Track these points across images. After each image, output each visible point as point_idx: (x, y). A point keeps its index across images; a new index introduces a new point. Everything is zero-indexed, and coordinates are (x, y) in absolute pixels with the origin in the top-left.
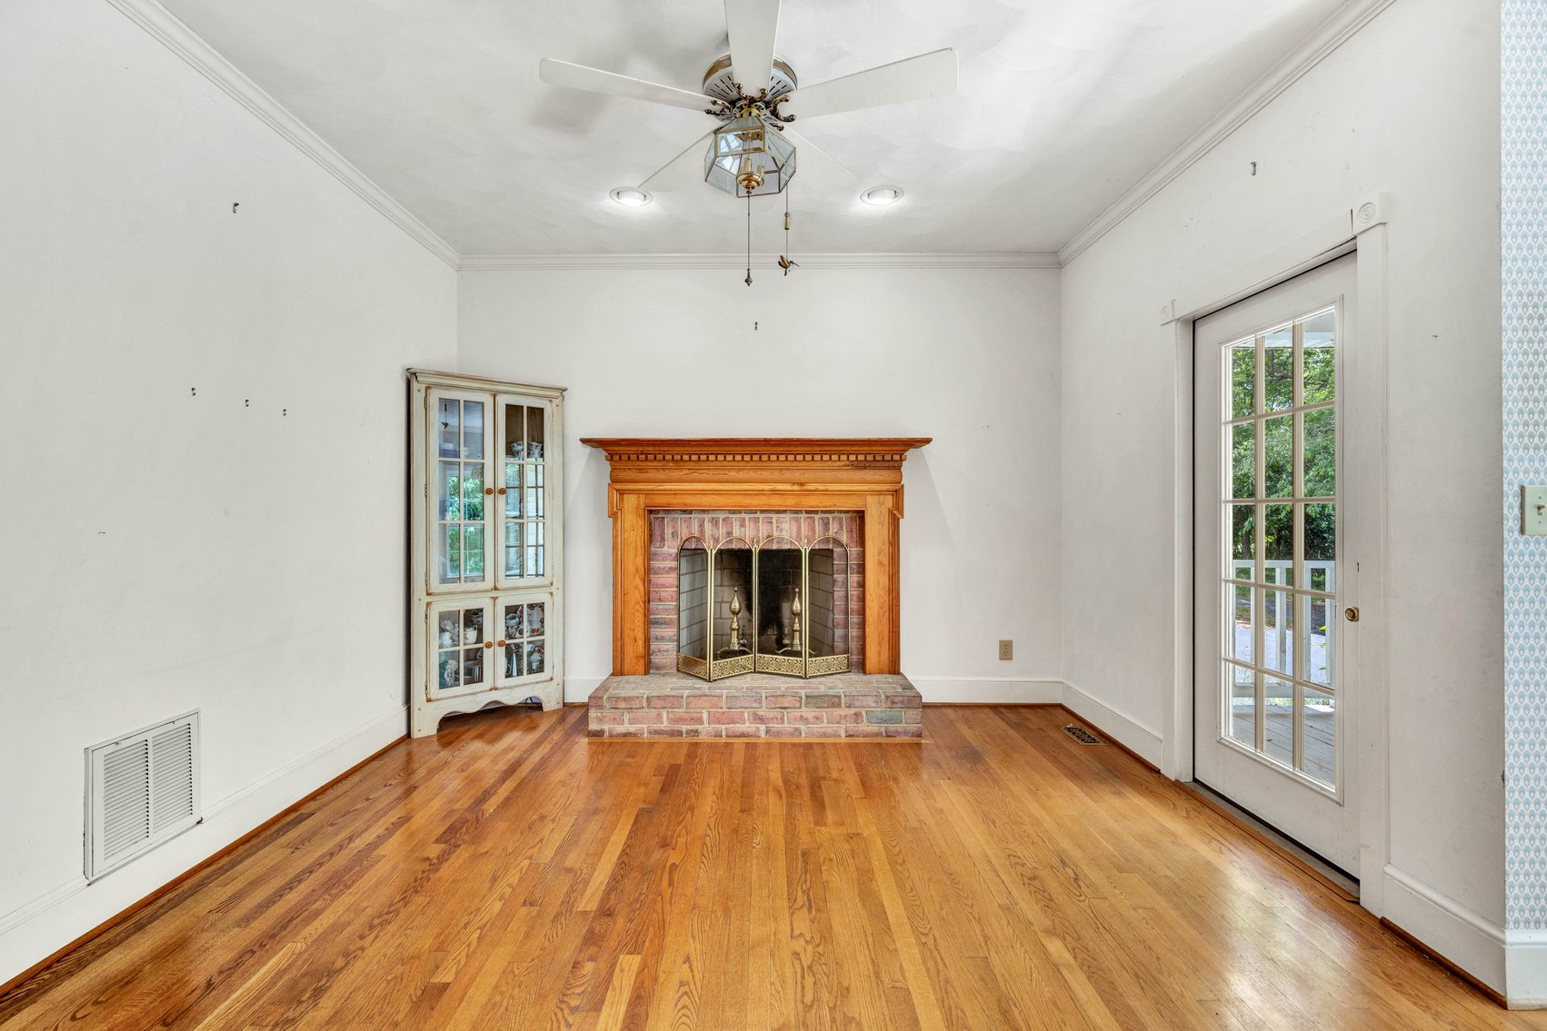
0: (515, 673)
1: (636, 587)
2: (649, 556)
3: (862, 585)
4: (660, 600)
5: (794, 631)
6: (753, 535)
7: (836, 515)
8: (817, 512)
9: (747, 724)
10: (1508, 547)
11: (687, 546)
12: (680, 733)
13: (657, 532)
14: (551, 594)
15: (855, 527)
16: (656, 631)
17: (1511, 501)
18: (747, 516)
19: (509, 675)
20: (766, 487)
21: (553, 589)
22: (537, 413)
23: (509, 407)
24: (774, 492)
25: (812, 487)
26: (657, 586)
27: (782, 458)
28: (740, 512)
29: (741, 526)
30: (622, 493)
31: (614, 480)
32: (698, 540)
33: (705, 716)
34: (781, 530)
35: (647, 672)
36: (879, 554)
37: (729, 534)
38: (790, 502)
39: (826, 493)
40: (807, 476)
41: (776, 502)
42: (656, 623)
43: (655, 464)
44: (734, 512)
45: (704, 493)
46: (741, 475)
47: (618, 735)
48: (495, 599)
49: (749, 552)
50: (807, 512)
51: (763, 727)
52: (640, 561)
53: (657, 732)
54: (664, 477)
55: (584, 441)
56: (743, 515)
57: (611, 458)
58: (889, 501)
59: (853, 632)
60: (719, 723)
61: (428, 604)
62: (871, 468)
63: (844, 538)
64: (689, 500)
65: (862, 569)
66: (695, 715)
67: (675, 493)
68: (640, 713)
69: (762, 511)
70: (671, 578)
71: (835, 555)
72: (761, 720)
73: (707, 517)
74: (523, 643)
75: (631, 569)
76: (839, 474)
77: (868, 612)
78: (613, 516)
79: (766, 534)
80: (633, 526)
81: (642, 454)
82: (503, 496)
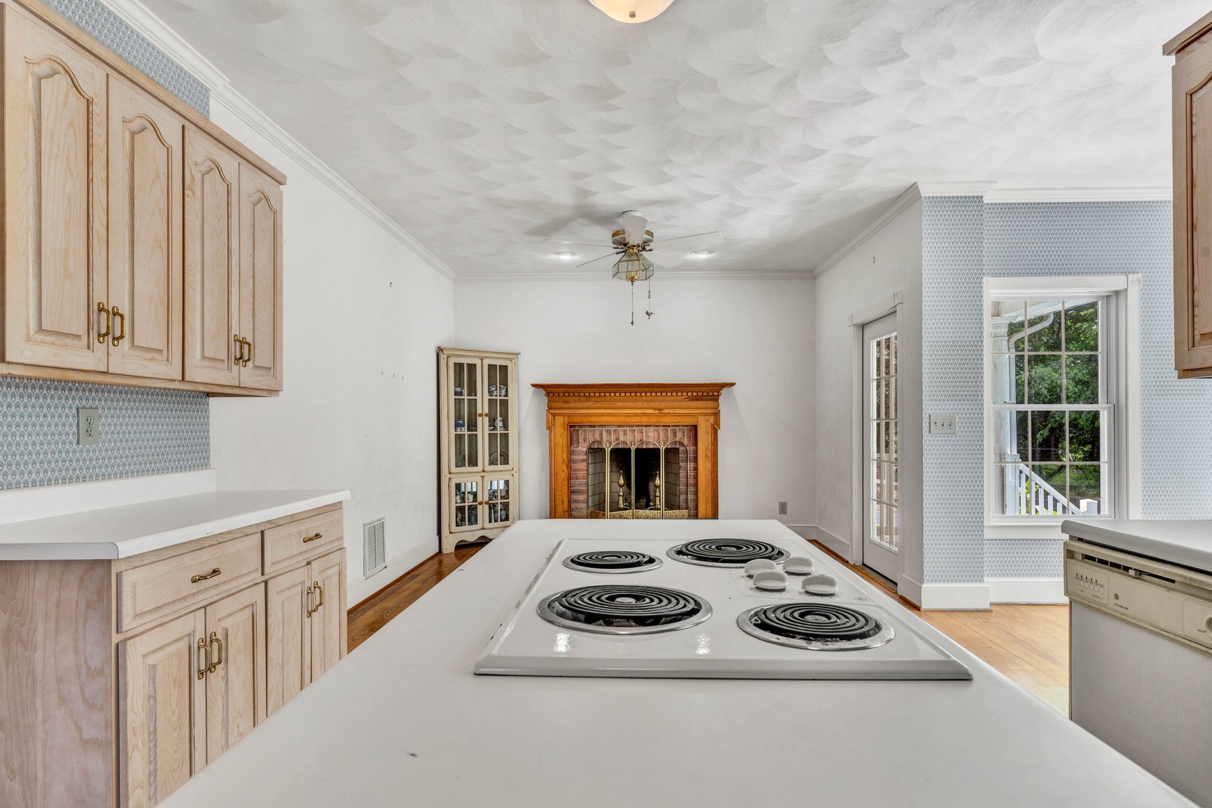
0: (493, 521)
1: (563, 471)
2: (571, 453)
3: (696, 469)
4: (577, 478)
5: (656, 496)
6: (631, 440)
7: (680, 427)
8: (669, 426)
10: (925, 438)
11: (593, 446)
13: (575, 438)
14: (513, 475)
15: (692, 435)
16: (575, 497)
17: (925, 420)
18: (628, 429)
19: (490, 522)
20: (639, 411)
21: (513, 472)
22: (504, 369)
23: (490, 366)
24: (644, 414)
25: (666, 411)
26: (575, 470)
27: (648, 394)
28: (624, 426)
29: (624, 434)
30: (554, 415)
31: (550, 408)
32: (600, 442)
34: (648, 437)
35: (570, 517)
36: (706, 450)
37: (618, 439)
38: (654, 420)
39: (674, 415)
40: (663, 405)
41: (645, 420)
42: (575, 492)
43: (574, 398)
44: (620, 426)
45: (603, 415)
46: (625, 404)
48: (483, 477)
49: (630, 450)
50: (663, 426)
52: (565, 455)
54: (579, 406)
55: (533, 385)
56: (625, 428)
57: (548, 394)
58: (712, 419)
59: (691, 497)
61: (450, 479)
62: (701, 400)
63: (686, 441)
64: (593, 419)
65: (696, 460)
67: (585, 415)
69: (637, 426)
70: (583, 465)
71: (680, 452)
73: (604, 429)
74: (497, 503)
75: (560, 460)
76: (682, 404)
77: (699, 485)
78: (549, 428)
79: (639, 439)
80: (561, 435)
81: (566, 392)
82: (487, 418)
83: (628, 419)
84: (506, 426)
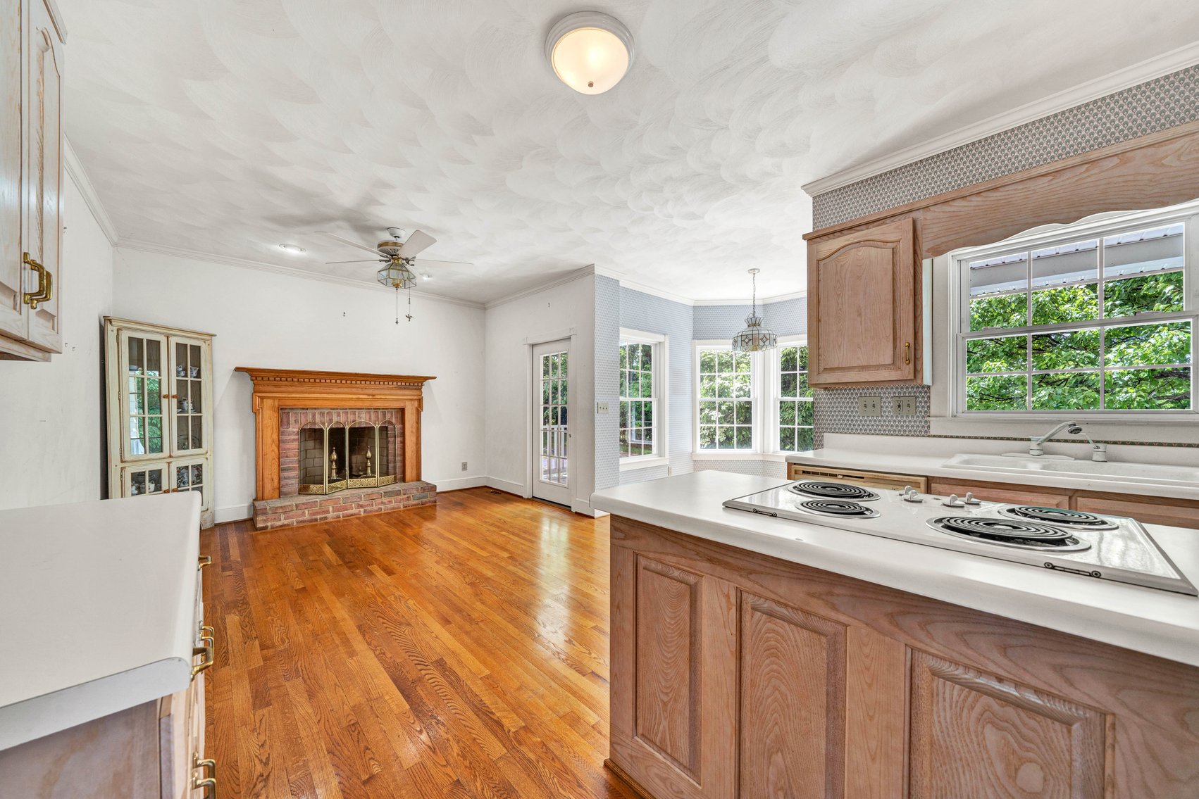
1: (273, 451)
2: (280, 433)
3: (403, 443)
4: (287, 457)
5: (367, 467)
6: (347, 421)
7: (390, 410)
8: (380, 409)
9: (354, 510)
10: (596, 417)
11: (305, 427)
12: (316, 520)
13: (285, 420)
14: (207, 458)
15: (399, 416)
16: (286, 474)
17: (596, 406)
18: (341, 411)
20: (354, 396)
21: (208, 456)
22: (196, 350)
23: (178, 345)
24: (358, 399)
25: (378, 397)
26: (285, 449)
27: (363, 382)
28: (337, 409)
29: (338, 416)
30: (262, 398)
31: (255, 391)
32: (315, 424)
33: (331, 509)
34: (361, 418)
35: (280, 497)
36: (412, 427)
38: (367, 404)
39: (385, 399)
41: (359, 404)
42: (285, 470)
43: (286, 383)
44: (334, 409)
45: (317, 399)
46: (340, 390)
47: (277, 527)
48: (169, 463)
49: (343, 429)
51: (362, 510)
52: (275, 436)
53: (301, 522)
54: (292, 390)
55: (235, 368)
56: (339, 411)
57: (254, 378)
58: (416, 404)
59: (398, 465)
60: (339, 511)
61: (122, 469)
62: (408, 388)
63: (394, 421)
64: (308, 403)
65: (403, 435)
66: (325, 510)
67: (299, 399)
68: (291, 514)
69: (350, 409)
70: (295, 444)
71: (389, 429)
72: (362, 506)
73: (317, 412)
75: (269, 441)
76: (393, 392)
77: (407, 454)
78: (256, 413)
79: (352, 419)
80: (269, 417)
81: (278, 377)
82: (176, 400)
83: (343, 403)
84: (197, 407)
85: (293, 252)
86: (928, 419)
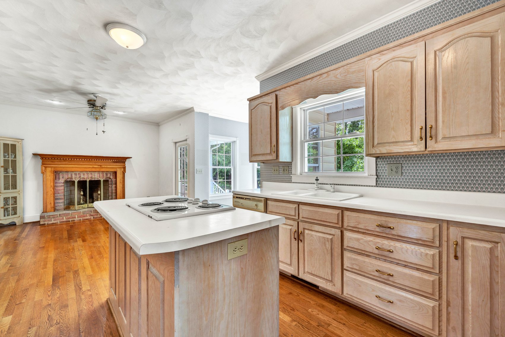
0: (6, 215)
1: (51, 191)
2: (55, 182)
3: (116, 187)
4: (58, 193)
6: (87, 177)
7: (109, 172)
8: (104, 172)
9: (88, 217)
10: (195, 175)
11: (67, 180)
12: (69, 221)
13: (57, 177)
14: (19, 194)
15: (114, 175)
16: (58, 201)
17: (195, 170)
18: (85, 173)
19: (5, 216)
20: (91, 166)
22: (14, 146)
23: (4, 144)
24: (93, 167)
25: (103, 166)
26: (57, 190)
27: (95, 160)
28: (83, 172)
29: (84, 175)
30: (46, 167)
31: (43, 164)
32: (72, 178)
33: (76, 216)
34: (95, 176)
35: (54, 211)
36: (120, 180)
37: (80, 177)
38: (98, 170)
39: (107, 168)
40: (102, 164)
41: (94, 170)
42: (57, 199)
43: (57, 160)
44: (81, 172)
45: (73, 167)
46: (84, 163)
47: (50, 224)
49: (86, 181)
50: (102, 172)
51: (92, 217)
52: (52, 184)
53: (62, 222)
54: (60, 164)
55: (33, 154)
56: (84, 173)
57: (42, 158)
58: (122, 169)
60: (80, 217)
62: (118, 163)
63: (111, 177)
64: (68, 169)
65: (116, 184)
66: (74, 217)
67: (64, 167)
68: (57, 218)
69: (89, 172)
70: (62, 188)
71: (109, 181)
72: (92, 215)
73: (73, 173)
74: (9, 207)
75: (49, 186)
76: (110, 164)
77: (117, 193)
78: (43, 173)
79: (90, 177)
80: (50, 176)
81: (53, 158)
82: (3, 168)
83: (86, 169)
84: (14, 171)
85: (56, 103)
86: (291, 175)
